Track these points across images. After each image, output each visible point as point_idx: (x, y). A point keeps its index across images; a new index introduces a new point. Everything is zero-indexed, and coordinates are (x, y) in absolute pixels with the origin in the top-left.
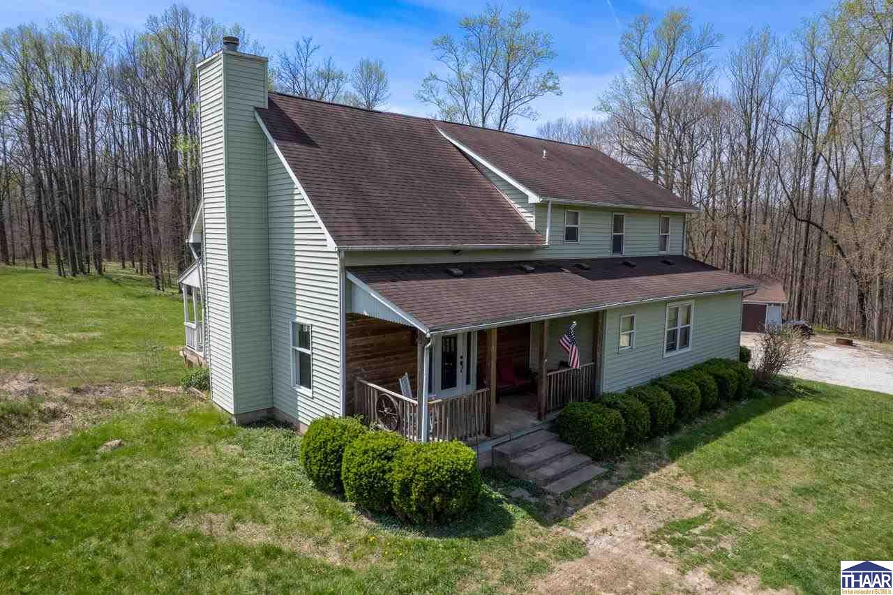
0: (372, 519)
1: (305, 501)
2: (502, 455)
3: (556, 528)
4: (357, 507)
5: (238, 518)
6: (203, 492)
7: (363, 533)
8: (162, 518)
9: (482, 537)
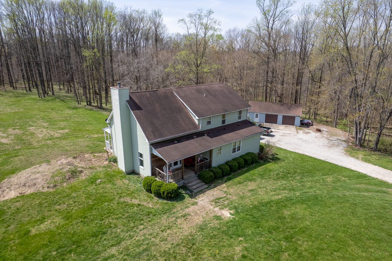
0: (158, 198)
1: (144, 194)
2: (185, 183)
3: (193, 199)
4: (155, 196)
5: (132, 198)
6: (123, 193)
7: (156, 201)
8: (117, 199)
9: (178, 201)
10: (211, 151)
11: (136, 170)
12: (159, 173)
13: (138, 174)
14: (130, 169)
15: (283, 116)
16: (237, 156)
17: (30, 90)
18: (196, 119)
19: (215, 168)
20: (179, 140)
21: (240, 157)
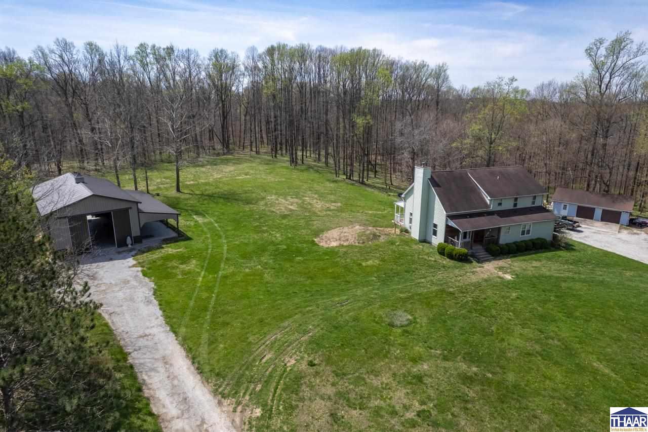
0: (450, 259)
1: (437, 256)
2: (473, 252)
3: (480, 264)
4: (447, 257)
5: (428, 256)
6: (421, 253)
7: (448, 261)
8: (417, 255)
9: (467, 263)
10: (499, 229)
11: (428, 239)
12: (452, 241)
13: (430, 243)
14: (423, 238)
15: (604, 210)
16: (527, 239)
17: (276, 157)
18: (488, 199)
19: (502, 245)
20: (472, 215)
21: (530, 240)
